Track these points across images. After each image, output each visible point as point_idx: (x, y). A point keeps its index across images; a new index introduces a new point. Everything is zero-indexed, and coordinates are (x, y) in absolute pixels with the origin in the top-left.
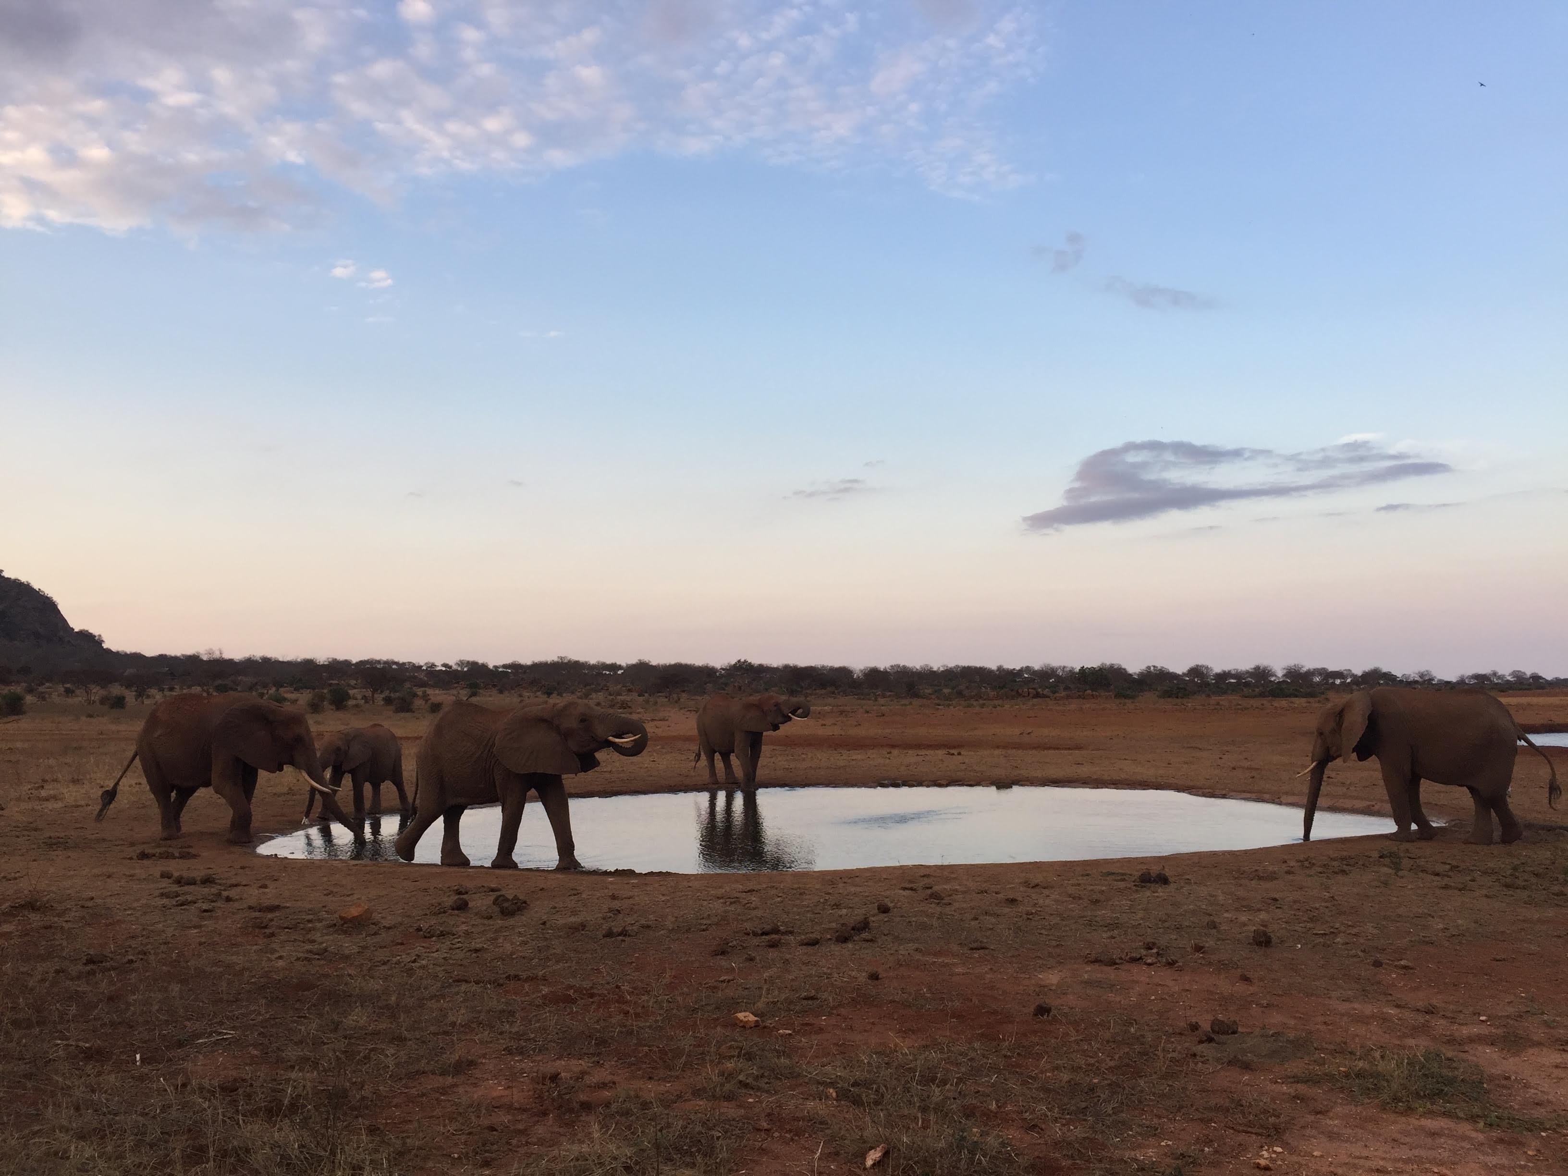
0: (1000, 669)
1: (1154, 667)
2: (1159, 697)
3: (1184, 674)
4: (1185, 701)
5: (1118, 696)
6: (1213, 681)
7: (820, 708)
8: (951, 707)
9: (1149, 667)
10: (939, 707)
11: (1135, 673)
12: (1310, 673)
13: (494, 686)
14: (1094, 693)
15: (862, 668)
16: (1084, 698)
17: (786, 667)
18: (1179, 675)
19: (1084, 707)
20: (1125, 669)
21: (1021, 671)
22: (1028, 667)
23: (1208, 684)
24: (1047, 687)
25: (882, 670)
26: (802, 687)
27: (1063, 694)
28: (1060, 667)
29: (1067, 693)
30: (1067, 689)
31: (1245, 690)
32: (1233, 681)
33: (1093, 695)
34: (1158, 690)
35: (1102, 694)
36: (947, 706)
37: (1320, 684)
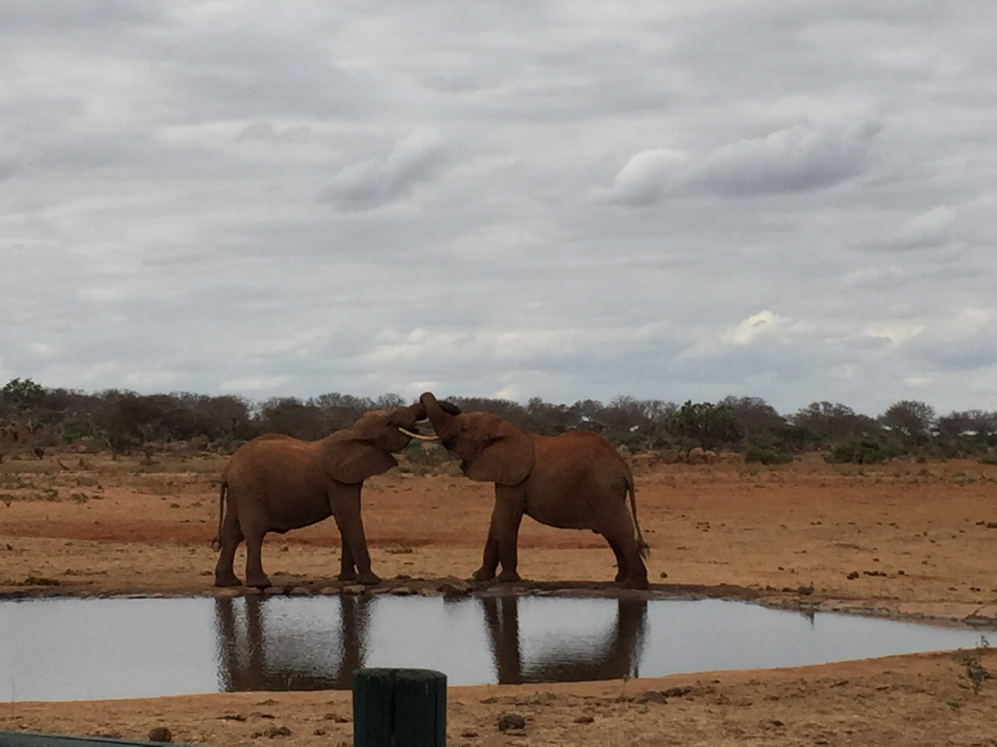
0: (535, 404)
1: (825, 404)
2: (828, 460)
3: (882, 420)
4: (865, 467)
5: (751, 458)
6: (935, 434)
7: (172, 475)
8: (428, 476)
9: (815, 406)
10: (405, 475)
11: (790, 416)
14: (708, 452)
15: (265, 398)
16: (688, 462)
17: (112, 395)
18: (872, 420)
19: (677, 476)
20: (770, 409)
21: (576, 410)
22: (588, 402)
23: (922, 440)
24: (623, 442)
25: (304, 404)
26: (141, 436)
27: (650, 454)
28: (649, 403)
29: (658, 452)
30: (660, 444)
31: (990, 449)
32: (971, 433)
33: (705, 457)
34: (828, 448)
35: (723, 454)
36: (423, 473)
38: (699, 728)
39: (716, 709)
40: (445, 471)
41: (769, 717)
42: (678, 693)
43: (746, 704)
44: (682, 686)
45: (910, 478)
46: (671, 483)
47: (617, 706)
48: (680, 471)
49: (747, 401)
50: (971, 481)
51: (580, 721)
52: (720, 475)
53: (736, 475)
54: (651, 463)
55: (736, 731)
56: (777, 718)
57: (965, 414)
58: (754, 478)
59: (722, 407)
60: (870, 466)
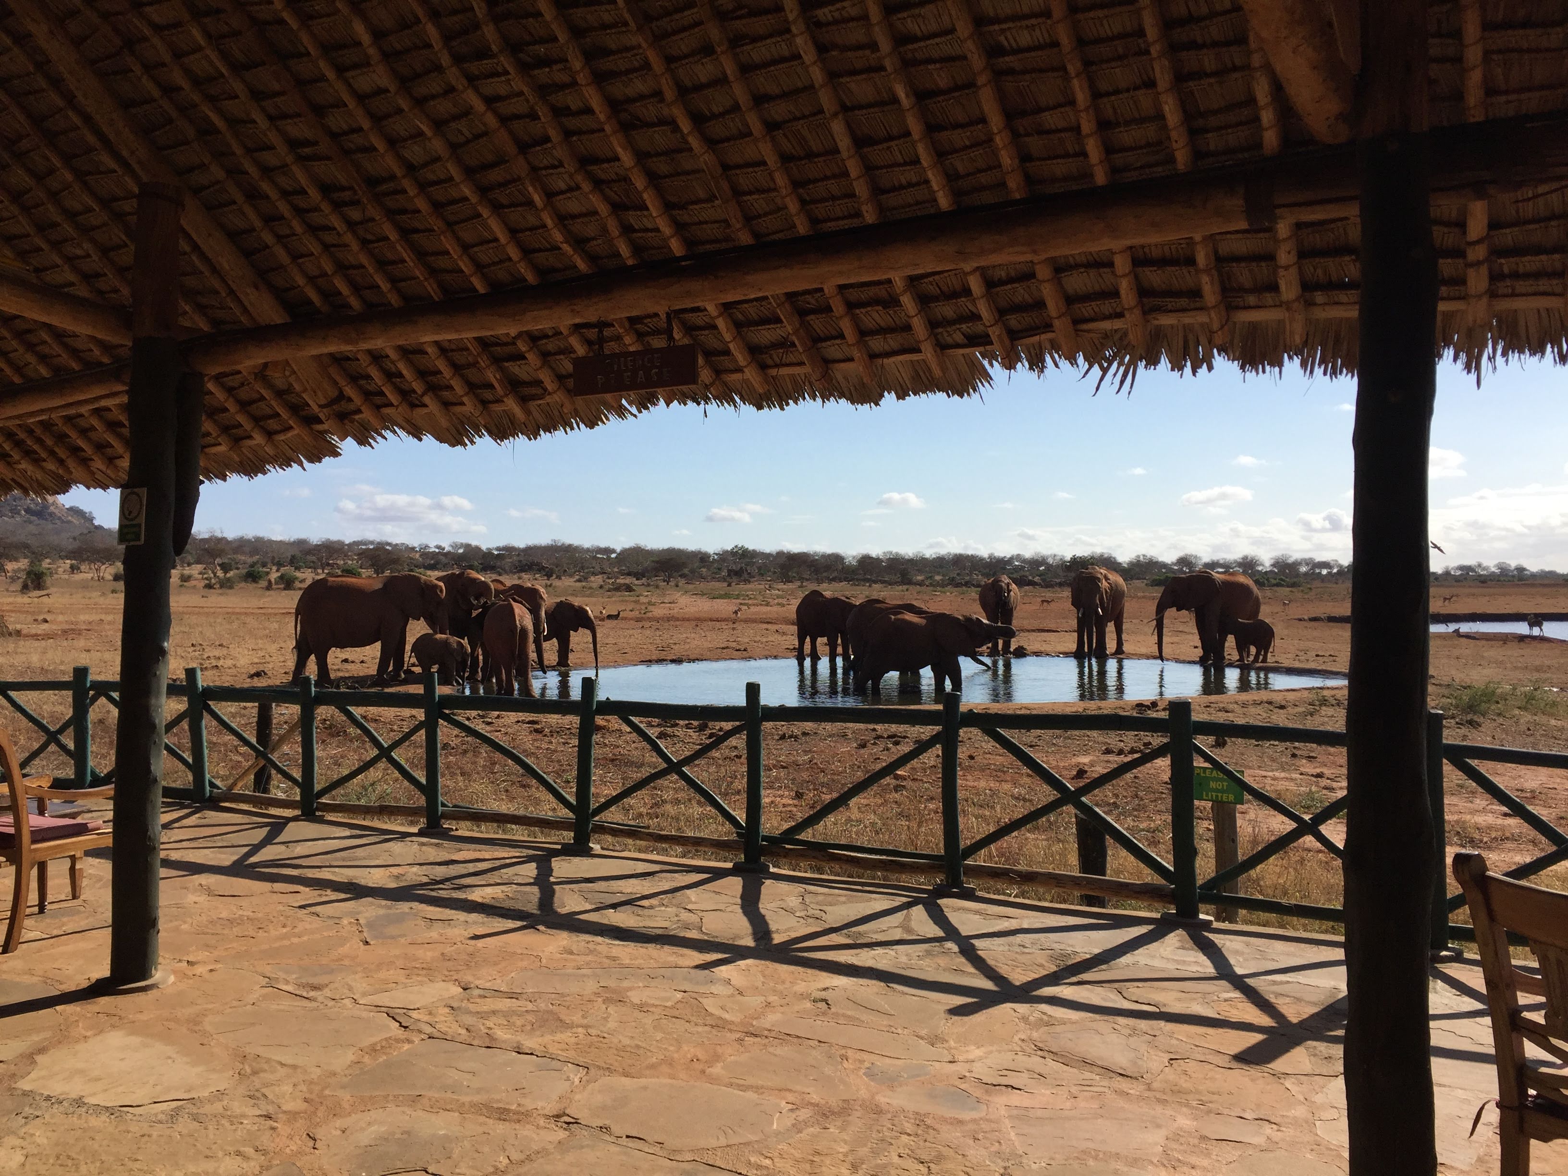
3: (1173, 564)
12: (1296, 564)
37: (1306, 574)
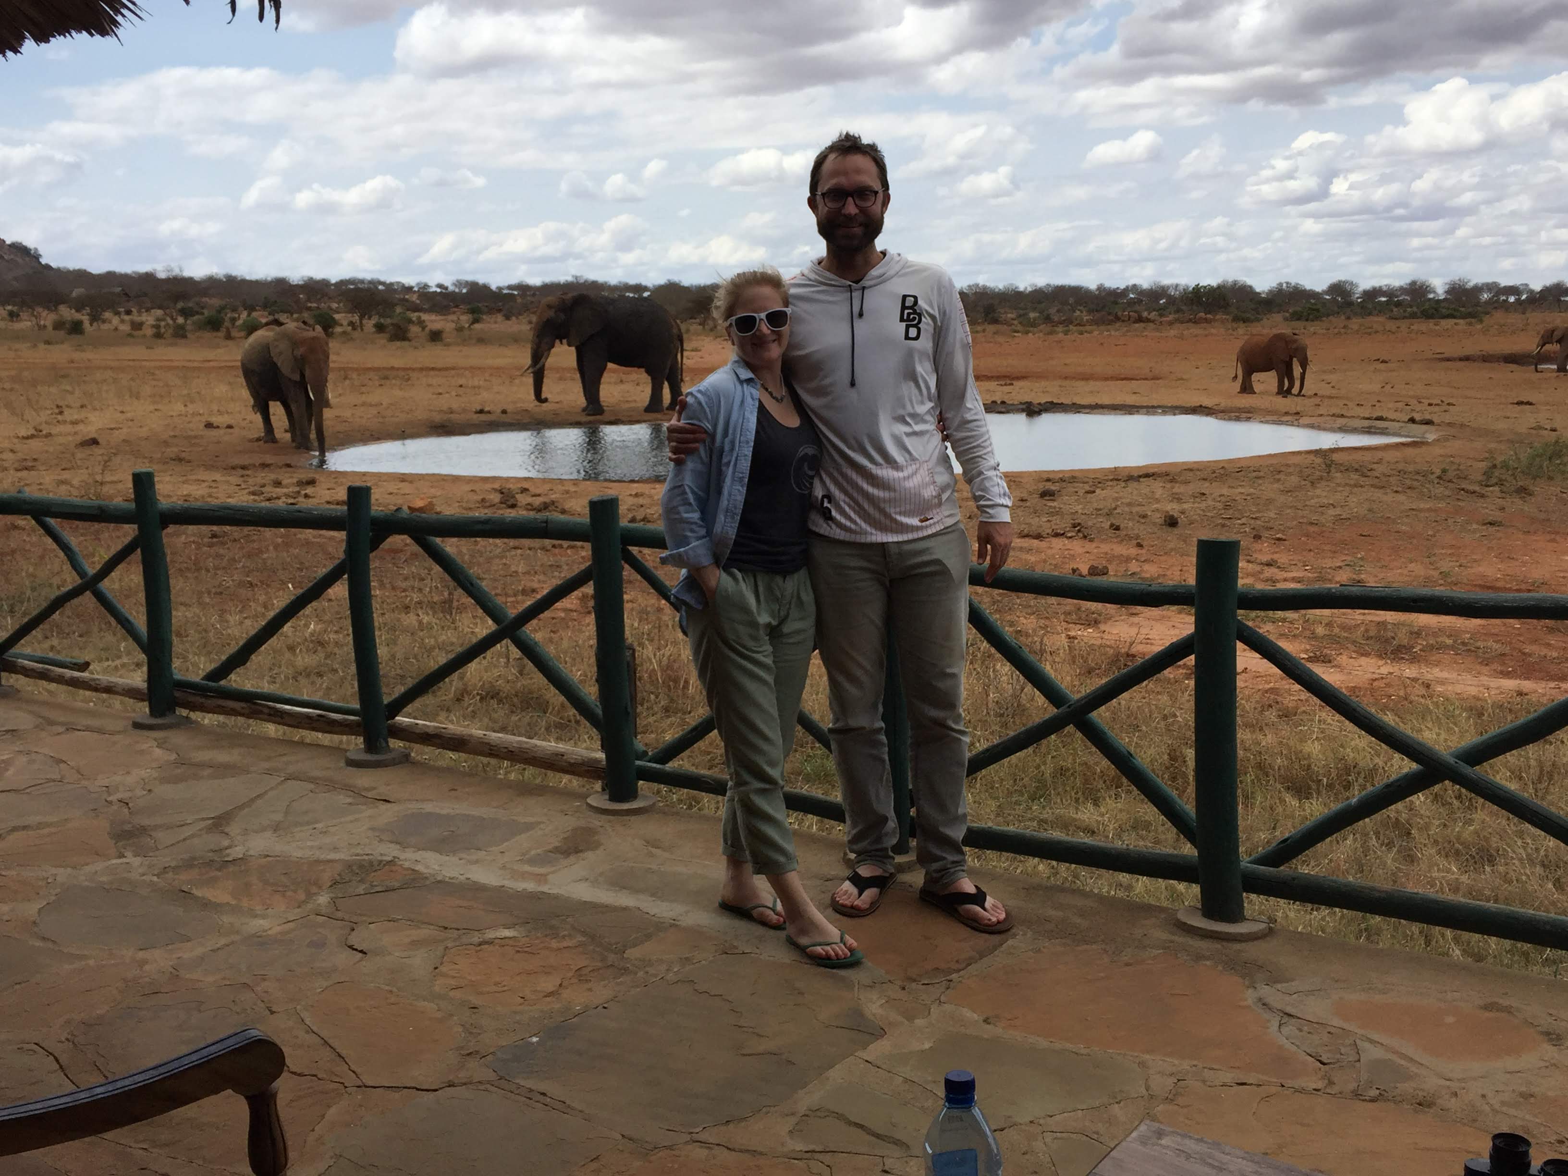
0: (1100, 288)
1: (1287, 283)
2: (1286, 319)
3: (1324, 293)
4: (1308, 324)
5: (1236, 319)
6: (1359, 300)
8: (1030, 334)
9: (1281, 284)
10: (1016, 334)
11: (1264, 292)
12: (1478, 289)
13: (499, 311)
14: (1208, 316)
16: (1195, 322)
18: (1318, 293)
19: (1185, 332)
20: (1251, 287)
21: (1126, 290)
22: (1134, 286)
23: (1350, 304)
24: (1154, 310)
27: (1171, 317)
28: (1172, 285)
29: (1176, 316)
30: (1178, 311)
31: (1395, 309)
32: (1384, 299)
33: (1206, 319)
34: (1287, 311)
35: (1218, 317)
36: (1027, 333)
37: (1489, 302)
38: (1157, 497)
39: (1168, 485)
40: (1041, 331)
41: (1198, 490)
42: (1147, 476)
43: (1187, 482)
44: (1151, 471)
45: (1336, 331)
46: (1181, 337)
47: (1111, 483)
48: (1188, 329)
49: (1235, 283)
50: (1376, 332)
51: (1088, 492)
52: (1213, 331)
53: (1222, 330)
54: (1171, 324)
55: (1177, 499)
56: (1203, 491)
57: (1380, 287)
58: (1235, 333)
59: (1219, 287)
60: (1312, 323)
